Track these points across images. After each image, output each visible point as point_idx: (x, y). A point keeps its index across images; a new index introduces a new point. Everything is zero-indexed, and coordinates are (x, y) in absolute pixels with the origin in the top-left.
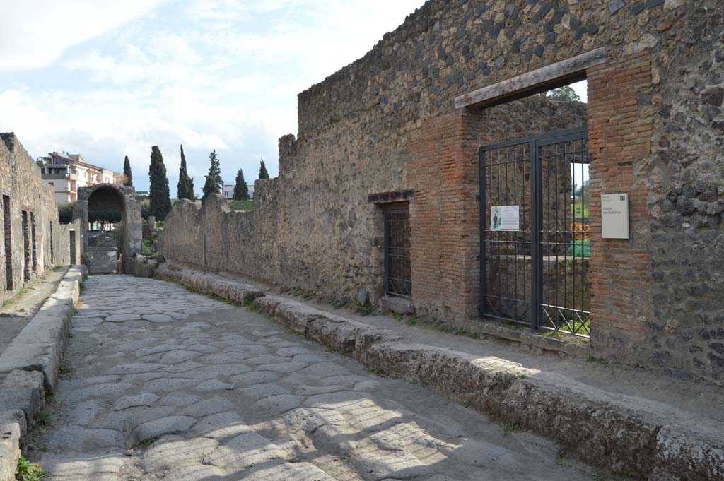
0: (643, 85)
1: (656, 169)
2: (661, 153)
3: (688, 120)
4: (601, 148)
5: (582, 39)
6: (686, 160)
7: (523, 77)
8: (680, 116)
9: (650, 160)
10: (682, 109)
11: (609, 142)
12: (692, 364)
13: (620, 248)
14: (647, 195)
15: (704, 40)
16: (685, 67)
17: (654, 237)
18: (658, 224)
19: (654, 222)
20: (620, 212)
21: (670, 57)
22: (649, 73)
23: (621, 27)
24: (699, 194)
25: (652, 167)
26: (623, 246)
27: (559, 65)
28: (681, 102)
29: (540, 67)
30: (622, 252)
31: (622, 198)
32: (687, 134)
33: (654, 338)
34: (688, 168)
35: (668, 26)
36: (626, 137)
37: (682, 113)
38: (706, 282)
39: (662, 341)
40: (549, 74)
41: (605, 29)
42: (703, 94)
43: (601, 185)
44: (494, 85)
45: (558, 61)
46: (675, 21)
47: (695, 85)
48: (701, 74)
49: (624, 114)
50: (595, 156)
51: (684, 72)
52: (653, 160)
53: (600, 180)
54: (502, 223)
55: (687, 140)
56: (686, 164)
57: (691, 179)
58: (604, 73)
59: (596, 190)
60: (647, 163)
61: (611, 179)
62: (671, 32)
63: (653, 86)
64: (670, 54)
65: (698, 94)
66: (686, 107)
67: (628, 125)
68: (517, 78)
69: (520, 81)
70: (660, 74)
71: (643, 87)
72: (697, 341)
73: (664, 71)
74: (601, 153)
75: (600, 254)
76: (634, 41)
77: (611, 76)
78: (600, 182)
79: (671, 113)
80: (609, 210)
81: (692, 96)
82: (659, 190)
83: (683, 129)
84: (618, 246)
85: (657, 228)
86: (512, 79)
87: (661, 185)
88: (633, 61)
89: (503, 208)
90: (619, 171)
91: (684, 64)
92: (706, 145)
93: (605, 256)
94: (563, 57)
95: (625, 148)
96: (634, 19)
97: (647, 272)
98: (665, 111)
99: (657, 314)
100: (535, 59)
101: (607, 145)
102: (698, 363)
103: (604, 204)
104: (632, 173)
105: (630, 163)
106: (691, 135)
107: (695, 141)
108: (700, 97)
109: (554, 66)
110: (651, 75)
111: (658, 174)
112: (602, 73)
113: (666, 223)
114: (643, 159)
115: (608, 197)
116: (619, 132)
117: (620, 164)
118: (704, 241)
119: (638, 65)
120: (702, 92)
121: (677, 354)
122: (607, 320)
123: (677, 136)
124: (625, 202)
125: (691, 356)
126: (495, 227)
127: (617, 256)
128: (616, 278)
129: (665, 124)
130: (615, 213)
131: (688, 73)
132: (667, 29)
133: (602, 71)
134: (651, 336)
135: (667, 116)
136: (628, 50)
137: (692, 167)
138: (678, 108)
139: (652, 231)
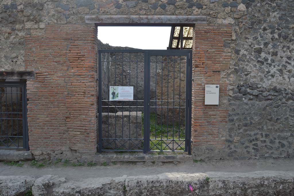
0: (228, 39)
1: (232, 75)
2: (235, 69)
3: (248, 57)
4: (203, 63)
5: (193, 9)
6: (246, 73)
7: (149, 17)
8: (244, 55)
9: (229, 71)
10: (245, 52)
11: (208, 61)
12: (246, 153)
13: (212, 109)
14: (227, 86)
15: (255, 27)
16: (247, 36)
17: (231, 104)
18: (231, 98)
19: (230, 97)
20: (215, 93)
21: (240, 30)
22: (231, 34)
23: (216, 10)
24: (250, 87)
25: (230, 74)
26: (215, 108)
27: (177, 18)
28: (245, 49)
29: (163, 15)
30: (214, 111)
31: (217, 87)
32: (247, 63)
33: (229, 146)
34: (247, 76)
35: (240, 17)
36: (217, 60)
37: (245, 54)
38: (252, 121)
39: (232, 146)
40: (169, 20)
41: (206, 8)
42: (254, 49)
43: (202, 80)
44: (125, 16)
45: (176, 15)
46: (243, 16)
47: (251, 44)
48: (254, 40)
49: (216, 50)
50: (199, 66)
51: (247, 38)
52: (230, 71)
53: (202, 78)
54: (119, 96)
55: (247, 65)
56: (246, 75)
57: (248, 81)
58: (207, 28)
59: (200, 82)
60: (228, 73)
61: (209, 78)
62: (240, 20)
63: (232, 40)
64: (240, 28)
65: (252, 48)
66: (247, 52)
67: (218, 55)
68: (145, 16)
69: (147, 18)
70: (236, 36)
71: (227, 40)
72: (247, 144)
73: (237, 35)
74: (203, 65)
75: (201, 112)
76: (223, 18)
77: (210, 31)
78: (202, 79)
79: (240, 53)
80: (210, 92)
81: (250, 48)
82: (233, 84)
83: (246, 61)
84: (211, 108)
85: (231, 100)
86: (141, 16)
87: (234, 82)
88: (223, 27)
89: (120, 88)
90: (213, 75)
91: (246, 35)
92: (255, 68)
93: (204, 113)
94: (180, 14)
95: (216, 65)
96: (223, 9)
97: (226, 119)
98: (237, 52)
99: (230, 136)
100: (159, 9)
101: (207, 62)
102: (248, 152)
103: (206, 89)
104: (220, 76)
105: (219, 72)
106: (249, 64)
107: (251, 66)
108: (253, 49)
109: (174, 17)
110: (231, 36)
111: (233, 78)
112: (205, 28)
113: (236, 98)
114: (226, 71)
115: (209, 86)
116: (214, 57)
117: (214, 72)
118: (252, 105)
119: (225, 29)
120: (254, 48)
121: (239, 150)
122: (204, 141)
123: (243, 63)
124: (218, 89)
125: (245, 150)
126: (113, 98)
127: (210, 112)
128: (210, 122)
129: (237, 57)
130: (213, 93)
131: (248, 39)
132: (239, 18)
133: (206, 27)
134: (227, 146)
135: (238, 54)
136: (220, 21)
137: (249, 76)
138: (243, 52)
139: (229, 101)
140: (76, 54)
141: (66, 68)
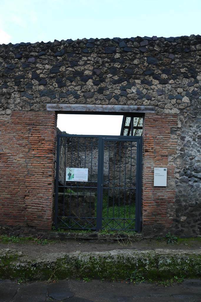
0: (174, 127)
1: (178, 160)
2: (181, 154)
3: (192, 143)
4: (152, 148)
5: (143, 100)
6: (191, 157)
7: (104, 106)
8: (188, 141)
9: (176, 156)
10: (190, 139)
11: (157, 146)
12: (192, 232)
13: (161, 190)
14: (174, 169)
15: (198, 117)
16: (191, 125)
17: (177, 186)
18: (178, 181)
19: (176, 179)
20: (164, 176)
21: (185, 119)
22: (176, 123)
23: (163, 101)
24: (195, 170)
25: (176, 158)
26: (163, 190)
27: (129, 107)
28: (189, 136)
29: (116, 104)
30: (162, 192)
31: (165, 170)
32: (191, 148)
33: (176, 225)
34: (192, 161)
35: (184, 108)
36: (165, 145)
37: (190, 141)
38: (197, 201)
39: (179, 226)
41: (155, 100)
42: (198, 136)
43: (152, 163)
44: (83, 105)
45: (128, 105)
46: (187, 107)
47: (195, 132)
48: (197, 129)
49: (164, 136)
50: (149, 151)
51: (191, 126)
52: (177, 156)
53: (151, 161)
54: (75, 177)
55: (192, 150)
56: (191, 159)
57: (193, 165)
58: (155, 117)
59: (149, 165)
60: (174, 157)
61: (158, 161)
62: (185, 111)
63: (178, 128)
64: (185, 118)
65: (196, 135)
66: (191, 139)
67: (166, 141)
68: (100, 106)
69: (102, 107)
70: (181, 124)
71: (173, 127)
72: (193, 224)
73: (182, 123)
74: (152, 150)
75: (151, 193)
76: (169, 109)
77: (158, 120)
79: (185, 140)
80: (159, 175)
81: (194, 135)
82: (179, 167)
83: (190, 146)
84: (160, 189)
85: (178, 182)
86: (97, 106)
87: (180, 166)
88: (170, 116)
89: (76, 169)
90: (161, 159)
91: (191, 123)
92: (199, 153)
93: (153, 194)
94: (132, 104)
95: (164, 150)
96: (169, 100)
97: (173, 199)
98: (183, 138)
99: (177, 216)
100: (113, 100)
101: (156, 147)
102: (194, 231)
103: (156, 172)
104: (168, 160)
105: (166, 156)
106: (193, 149)
107: (195, 151)
108: (197, 136)
109: (126, 107)
110: (177, 124)
111: (179, 162)
113: (182, 181)
114: (173, 155)
115: (158, 169)
116: (162, 143)
117: (162, 156)
118: (197, 187)
119: (172, 118)
120: (198, 135)
121: (185, 230)
122: (153, 221)
123: (188, 148)
124: (166, 172)
125: (191, 229)
126: (69, 178)
127: (159, 193)
128: (159, 202)
129: (183, 143)
130: (161, 176)
131: (192, 127)
132: (184, 109)
133: (154, 116)
134: (174, 225)
135: (184, 140)
136: (167, 111)
137: (193, 160)
138: (187, 138)
139: (176, 183)
140: (37, 138)
141: (27, 150)
